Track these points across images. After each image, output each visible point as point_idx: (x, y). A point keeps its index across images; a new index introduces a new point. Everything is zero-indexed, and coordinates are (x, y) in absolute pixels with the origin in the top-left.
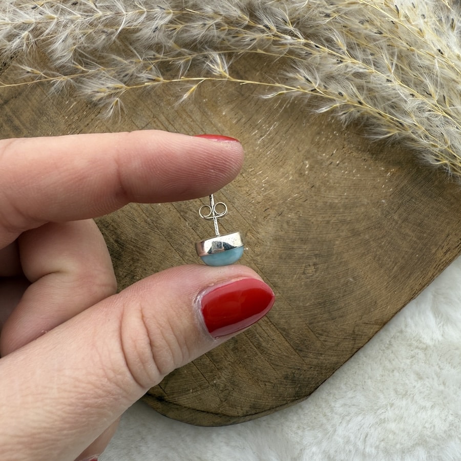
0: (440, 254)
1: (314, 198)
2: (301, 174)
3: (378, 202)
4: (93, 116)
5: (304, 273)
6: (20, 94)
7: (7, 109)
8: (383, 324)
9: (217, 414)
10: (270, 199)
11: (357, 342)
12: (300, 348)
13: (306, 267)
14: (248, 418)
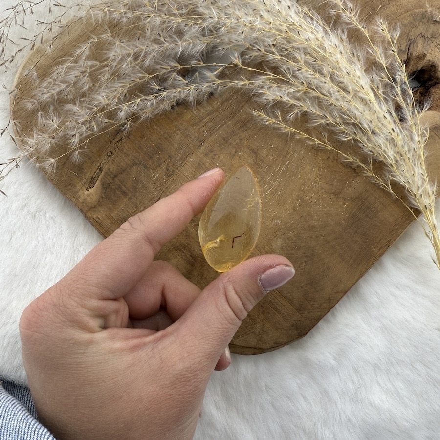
0: (376, 251)
1: (303, 223)
2: (294, 209)
3: (340, 223)
4: (170, 182)
5: (299, 267)
6: (124, 171)
7: (117, 180)
8: (346, 292)
9: (256, 348)
10: (277, 225)
11: (331, 303)
12: (299, 309)
13: (300, 263)
14: (272, 349)
